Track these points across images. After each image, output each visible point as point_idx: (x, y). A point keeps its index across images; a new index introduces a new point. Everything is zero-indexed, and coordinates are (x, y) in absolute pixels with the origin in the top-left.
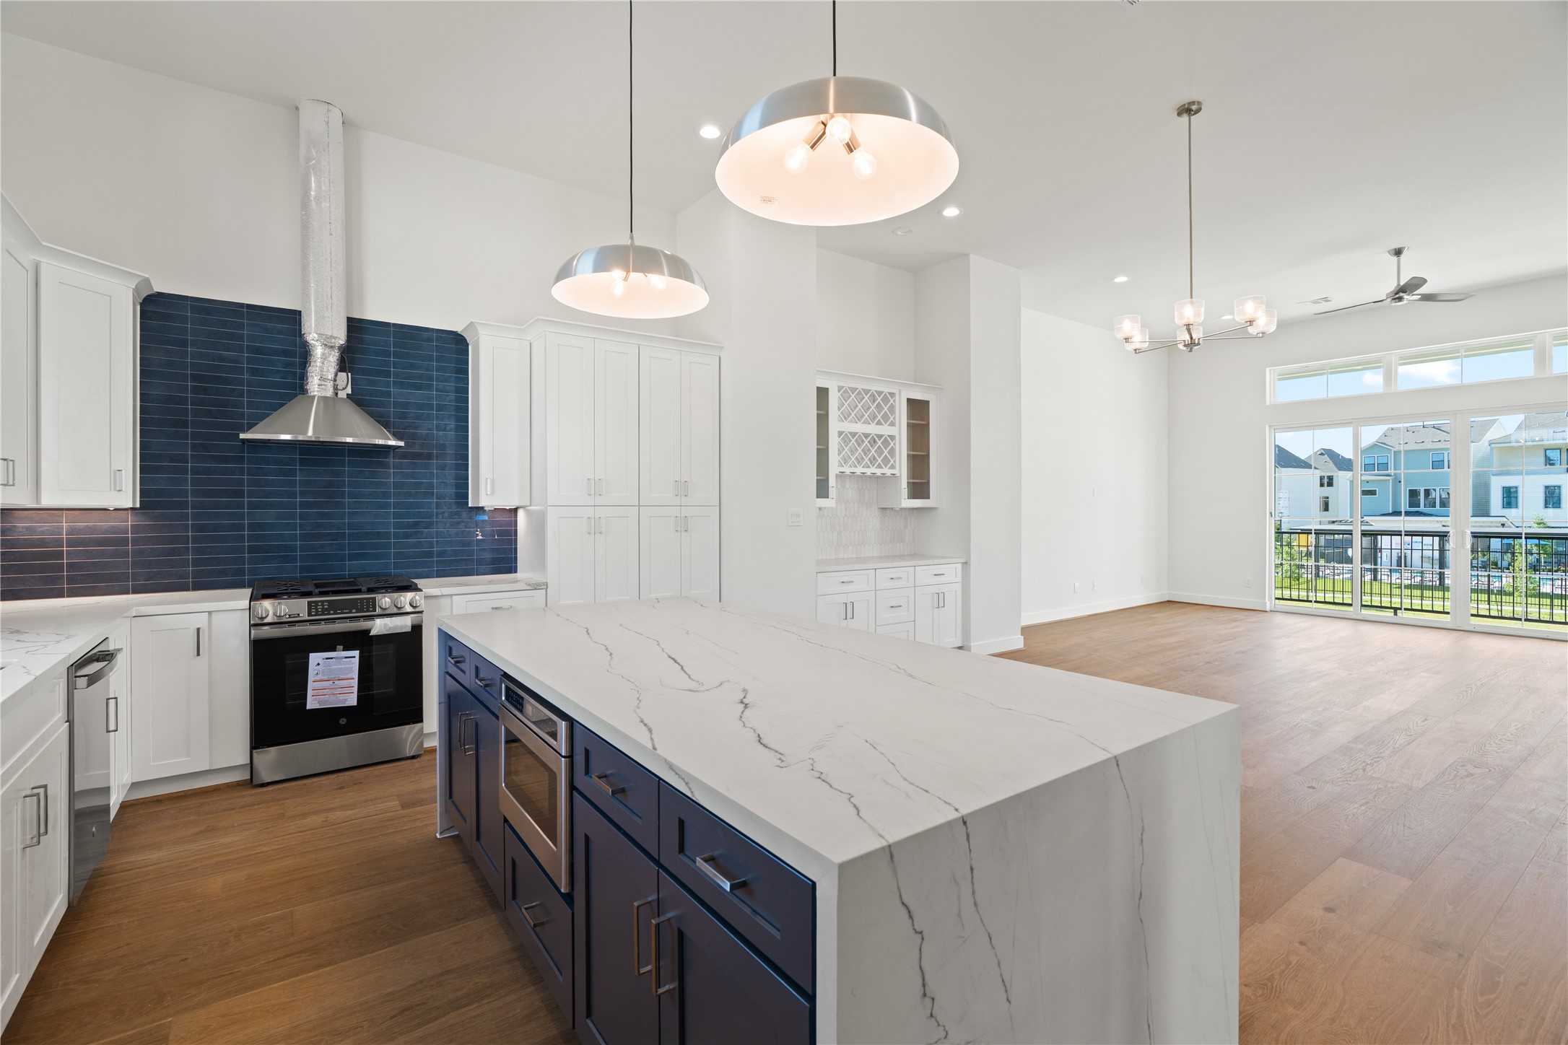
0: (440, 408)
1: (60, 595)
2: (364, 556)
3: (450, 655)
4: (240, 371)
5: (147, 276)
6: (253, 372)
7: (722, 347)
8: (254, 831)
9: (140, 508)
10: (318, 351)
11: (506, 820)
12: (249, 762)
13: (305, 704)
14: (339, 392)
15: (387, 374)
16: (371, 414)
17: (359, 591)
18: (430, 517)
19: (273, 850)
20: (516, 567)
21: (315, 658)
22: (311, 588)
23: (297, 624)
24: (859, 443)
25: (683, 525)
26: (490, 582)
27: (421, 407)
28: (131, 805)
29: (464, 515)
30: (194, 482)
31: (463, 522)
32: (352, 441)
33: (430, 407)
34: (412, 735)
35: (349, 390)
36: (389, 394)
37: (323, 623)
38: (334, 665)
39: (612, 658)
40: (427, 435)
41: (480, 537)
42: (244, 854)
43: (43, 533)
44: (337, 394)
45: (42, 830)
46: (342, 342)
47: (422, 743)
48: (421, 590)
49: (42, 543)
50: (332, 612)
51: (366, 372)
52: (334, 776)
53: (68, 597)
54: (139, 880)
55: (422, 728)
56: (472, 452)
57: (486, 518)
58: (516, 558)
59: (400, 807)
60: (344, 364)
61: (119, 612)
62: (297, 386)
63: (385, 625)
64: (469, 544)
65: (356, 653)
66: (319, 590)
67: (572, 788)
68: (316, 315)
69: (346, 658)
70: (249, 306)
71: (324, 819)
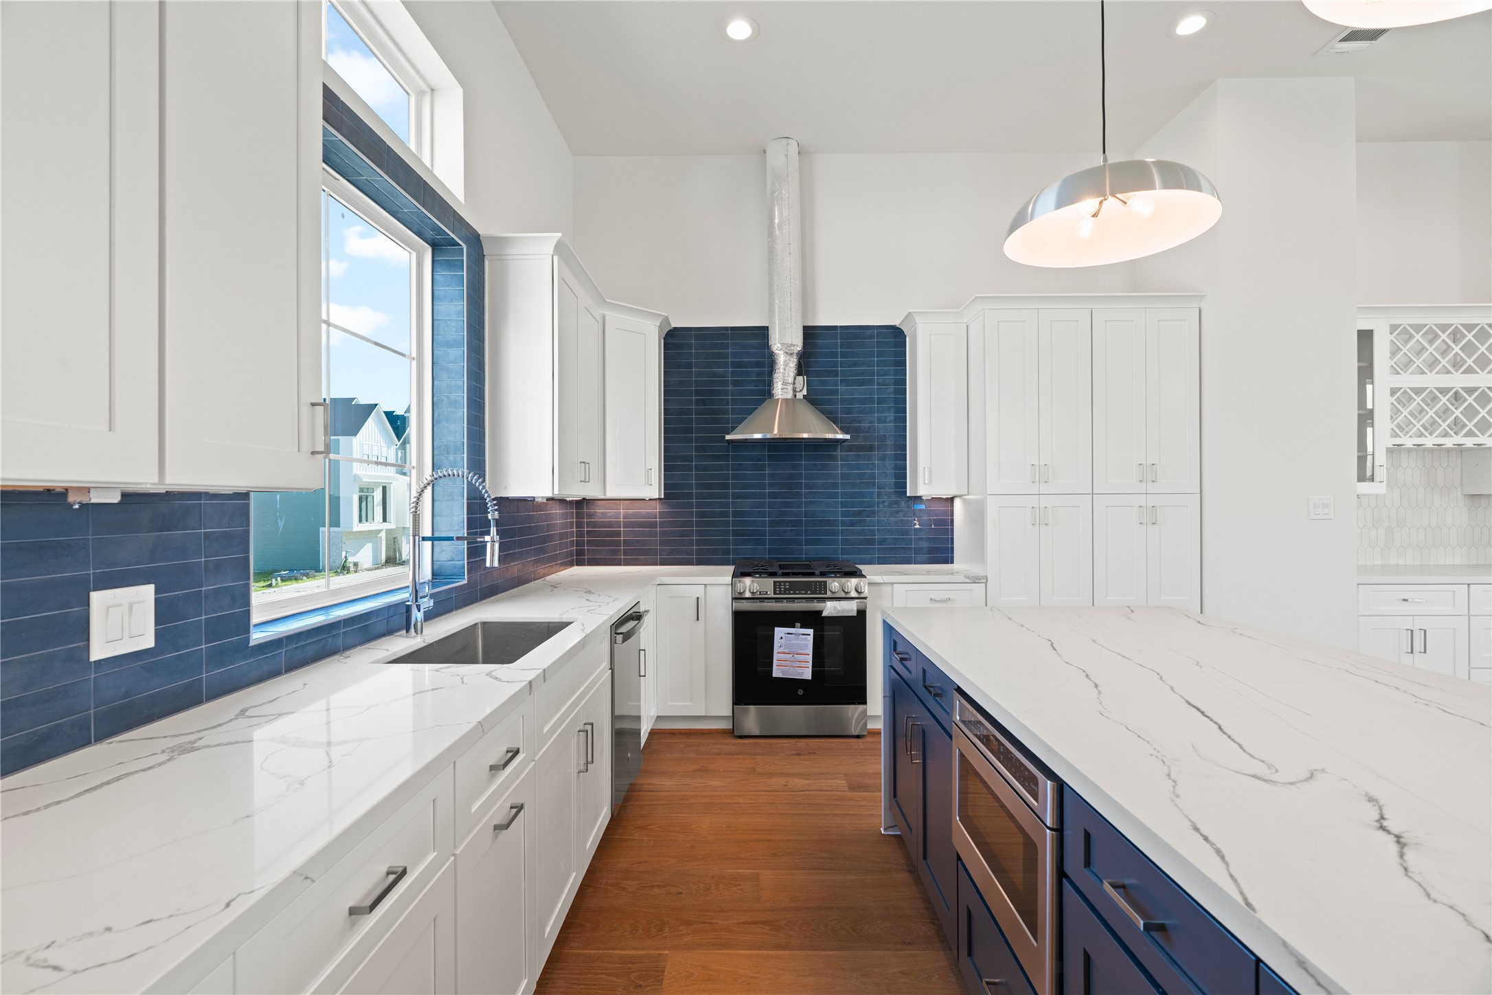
0: (881, 401)
1: (619, 564)
2: (817, 542)
3: (895, 650)
4: (725, 383)
5: (666, 315)
6: (736, 383)
7: (1205, 296)
8: (734, 780)
9: (665, 499)
10: (781, 358)
11: (959, 858)
12: (731, 715)
13: (771, 672)
14: (797, 393)
15: (835, 374)
16: (823, 412)
17: (813, 574)
18: (872, 506)
19: (746, 803)
20: (953, 557)
21: (779, 632)
22: (776, 569)
23: (766, 601)
24: (1435, 399)
25: (1151, 517)
26: (928, 573)
27: (864, 401)
28: (657, 733)
29: (903, 504)
30: (698, 477)
31: (901, 511)
32: (807, 437)
33: (871, 401)
34: (856, 715)
35: (805, 392)
36: (836, 392)
37: (785, 601)
38: (794, 641)
39: (1100, 693)
40: (869, 428)
41: (917, 526)
42: (725, 801)
43: (610, 517)
44: (795, 396)
45: (590, 759)
46: (799, 349)
47: (865, 724)
48: (864, 577)
49: (609, 524)
50: (792, 592)
51: (818, 374)
52: (793, 741)
53: (624, 565)
54: (657, 802)
55: (866, 710)
56: (910, 442)
57: (923, 507)
58: (952, 548)
59: (847, 788)
60: (802, 368)
61: (648, 580)
62: (766, 392)
63: (835, 608)
64: (907, 532)
65: (811, 631)
66: (782, 571)
67: (1061, 874)
68: (779, 327)
69: (803, 634)
70: (733, 329)
71: (785, 784)
